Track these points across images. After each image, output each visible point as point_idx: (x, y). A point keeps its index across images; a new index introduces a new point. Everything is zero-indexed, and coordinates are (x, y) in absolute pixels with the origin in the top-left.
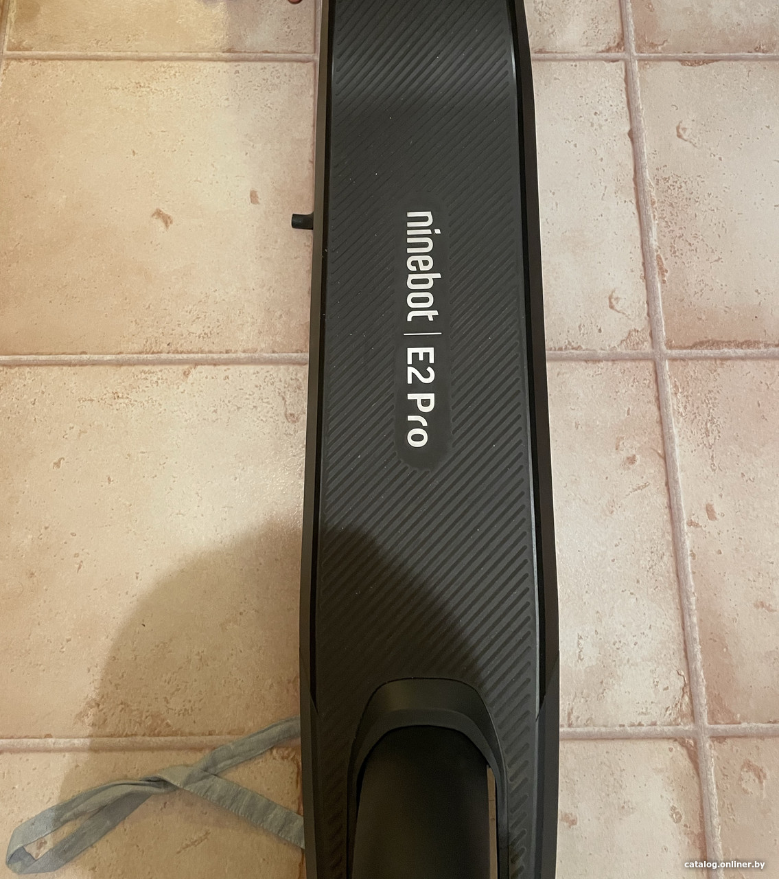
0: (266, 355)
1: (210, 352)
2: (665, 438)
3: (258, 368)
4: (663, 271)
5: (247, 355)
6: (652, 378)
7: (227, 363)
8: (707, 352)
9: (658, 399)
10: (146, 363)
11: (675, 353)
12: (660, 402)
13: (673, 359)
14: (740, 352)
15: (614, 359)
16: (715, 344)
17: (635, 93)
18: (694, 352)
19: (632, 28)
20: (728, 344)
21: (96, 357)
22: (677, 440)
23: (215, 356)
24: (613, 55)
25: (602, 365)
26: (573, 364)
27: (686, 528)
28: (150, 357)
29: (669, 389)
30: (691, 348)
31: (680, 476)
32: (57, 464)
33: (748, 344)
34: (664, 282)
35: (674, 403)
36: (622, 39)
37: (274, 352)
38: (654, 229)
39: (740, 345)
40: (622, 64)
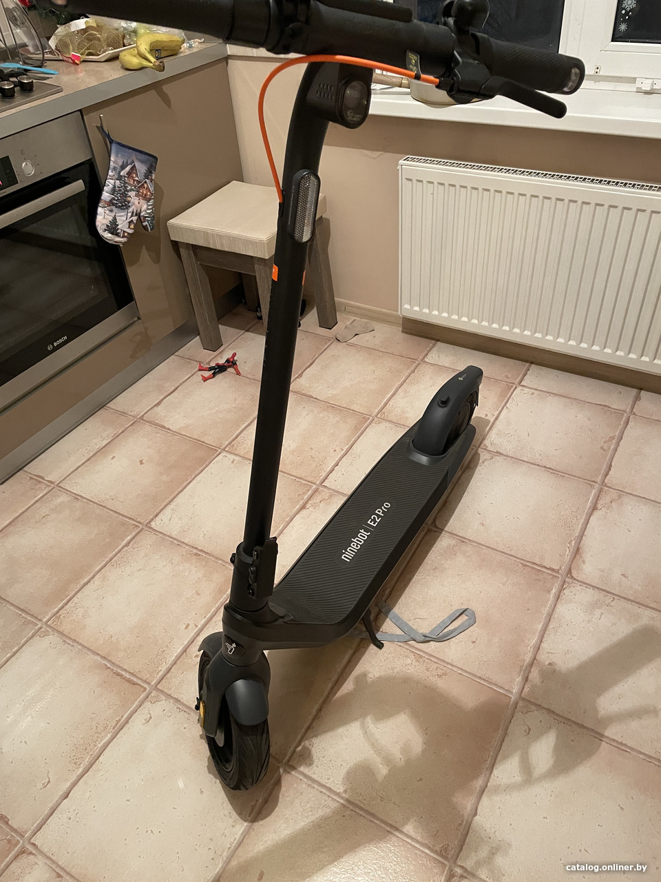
0: (305, 780)
1: (329, 796)
2: (178, 657)
3: (313, 776)
4: (118, 722)
5: (313, 785)
6: (163, 681)
7: (325, 787)
8: (135, 679)
9: (168, 672)
10: (361, 809)
11: (146, 686)
12: (169, 671)
13: (149, 683)
14: (123, 673)
15: (169, 696)
16: (129, 681)
17: (43, 818)
18: (139, 682)
19: (8, 859)
20: (125, 678)
21: (383, 825)
22: (176, 654)
23: (328, 793)
24: (31, 849)
25: (176, 696)
26: (186, 703)
27: (199, 626)
28: (358, 811)
29: (161, 673)
30: (139, 684)
31: (186, 643)
32: (421, 780)
33: (118, 674)
34: (122, 717)
35: (164, 668)
36: (18, 855)
37: (301, 780)
38: (103, 742)
39: (121, 675)
40: (32, 841)
